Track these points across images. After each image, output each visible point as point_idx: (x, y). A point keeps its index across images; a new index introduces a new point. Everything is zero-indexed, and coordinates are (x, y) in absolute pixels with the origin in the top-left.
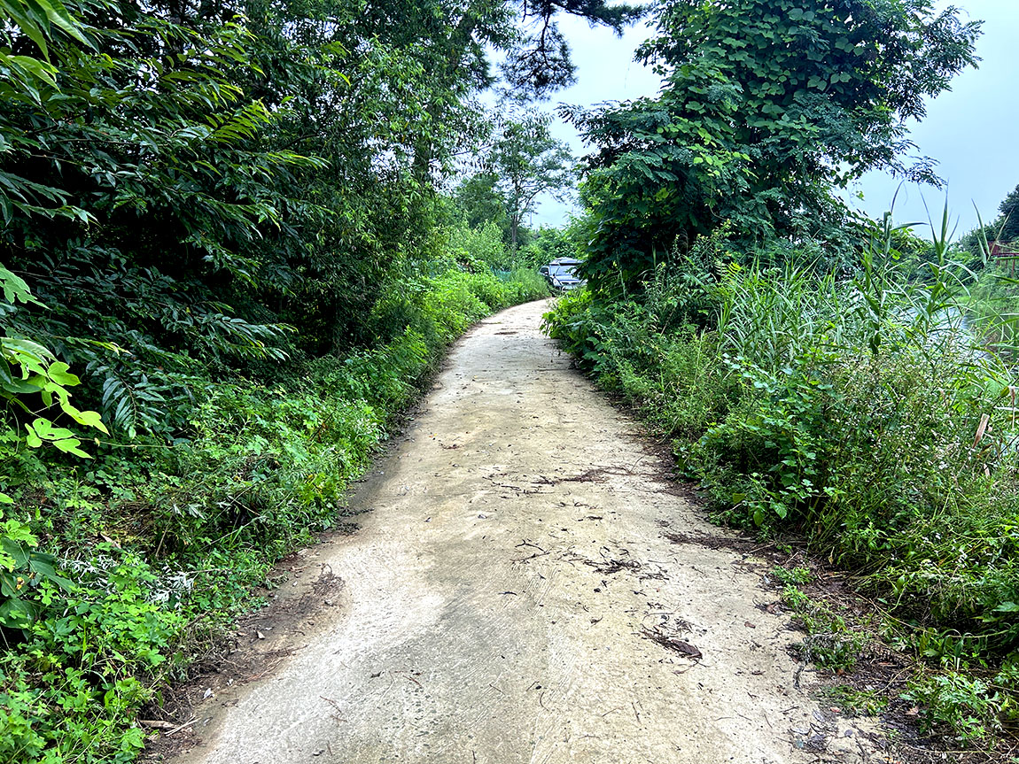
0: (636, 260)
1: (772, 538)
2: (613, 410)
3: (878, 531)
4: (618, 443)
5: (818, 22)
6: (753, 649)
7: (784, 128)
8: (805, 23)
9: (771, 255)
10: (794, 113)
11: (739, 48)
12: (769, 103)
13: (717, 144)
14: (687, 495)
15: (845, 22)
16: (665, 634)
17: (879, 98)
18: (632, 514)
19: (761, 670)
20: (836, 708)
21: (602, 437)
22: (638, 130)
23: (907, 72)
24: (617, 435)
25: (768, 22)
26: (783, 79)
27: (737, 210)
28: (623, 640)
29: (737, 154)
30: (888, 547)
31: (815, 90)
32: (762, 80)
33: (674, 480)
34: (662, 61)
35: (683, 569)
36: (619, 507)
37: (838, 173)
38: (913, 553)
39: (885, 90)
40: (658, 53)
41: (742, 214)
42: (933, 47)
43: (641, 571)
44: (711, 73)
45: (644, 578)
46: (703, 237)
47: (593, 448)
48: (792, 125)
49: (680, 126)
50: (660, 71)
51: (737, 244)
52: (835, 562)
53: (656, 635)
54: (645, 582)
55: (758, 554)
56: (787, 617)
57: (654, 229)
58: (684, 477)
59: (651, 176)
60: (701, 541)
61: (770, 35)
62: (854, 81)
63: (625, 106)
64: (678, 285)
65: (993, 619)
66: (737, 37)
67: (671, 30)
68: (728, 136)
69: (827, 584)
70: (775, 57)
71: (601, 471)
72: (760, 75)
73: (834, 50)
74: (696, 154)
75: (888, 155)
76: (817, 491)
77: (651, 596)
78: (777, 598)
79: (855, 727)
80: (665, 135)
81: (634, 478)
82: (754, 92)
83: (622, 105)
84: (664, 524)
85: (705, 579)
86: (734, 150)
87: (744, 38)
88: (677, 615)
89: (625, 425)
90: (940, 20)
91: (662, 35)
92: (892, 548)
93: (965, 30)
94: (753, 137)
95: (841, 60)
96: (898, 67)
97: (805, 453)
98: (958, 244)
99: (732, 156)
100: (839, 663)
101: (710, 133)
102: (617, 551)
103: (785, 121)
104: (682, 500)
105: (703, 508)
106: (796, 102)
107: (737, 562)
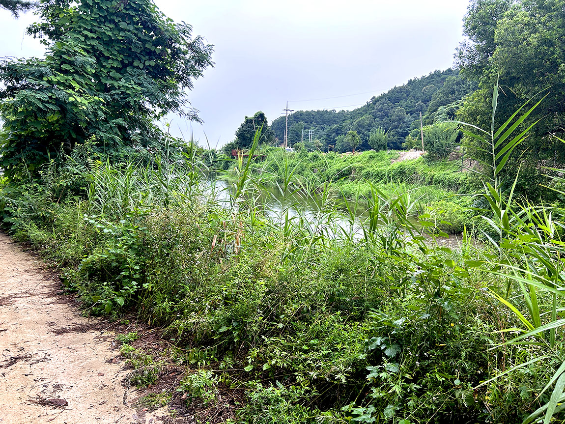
0: (37, 157)
1: (119, 317)
2: (24, 254)
3: (170, 302)
4: (26, 276)
5: (136, 32)
6: (102, 388)
7: (123, 86)
8: (129, 31)
9: (121, 155)
10: (127, 78)
11: (93, 38)
12: (114, 71)
13: (83, 91)
14: (69, 302)
15: (150, 34)
16: (44, 397)
17: (171, 77)
18: (30, 322)
19: (105, 400)
20: (146, 409)
21: (14, 274)
22: (30, 77)
23: (183, 65)
24: (25, 271)
25: (108, 27)
26: (120, 59)
27: (100, 129)
28: (13, 410)
29: (96, 98)
30: (176, 310)
31: (138, 67)
32: (108, 58)
33: (62, 294)
34: (46, 37)
35: (62, 350)
36: (20, 320)
37: (155, 112)
38: (186, 311)
39: (173, 73)
40: (43, 32)
41: (103, 132)
42: (193, 54)
43: (32, 359)
44: (76, 49)
45: (33, 363)
46: (79, 145)
47: (6, 282)
48: (127, 85)
49: (58, 78)
50: (44, 42)
51: (101, 149)
52: (151, 324)
53: (38, 400)
54: (34, 366)
55: (110, 329)
56: (123, 363)
57: (49, 139)
58: (68, 291)
59: (41, 106)
60: (76, 330)
61: (110, 33)
62: (157, 65)
63: (21, 61)
64: (66, 173)
65: (219, 336)
66: (91, 32)
67: (50, 20)
68: (91, 87)
69: (147, 337)
70: (114, 46)
71: (10, 297)
72: (106, 55)
73: (145, 48)
74: (71, 95)
75: (177, 106)
76: (139, 287)
77: (37, 374)
78: (119, 353)
79: (154, 416)
80: (49, 82)
81: (34, 298)
82: (104, 64)
83: (19, 60)
84: (52, 324)
85: (75, 353)
86: (95, 95)
87: (95, 33)
88: (54, 382)
89: (32, 263)
90: (195, 42)
91: (45, 22)
92: (178, 310)
93: (206, 48)
94: (106, 90)
95: (150, 54)
96: (178, 62)
97: (133, 266)
98: (221, 151)
99: (94, 99)
100: (149, 381)
101: (79, 84)
102: (16, 350)
103: (122, 82)
104: (66, 306)
105: (79, 308)
106: (127, 72)
107: (97, 337)
